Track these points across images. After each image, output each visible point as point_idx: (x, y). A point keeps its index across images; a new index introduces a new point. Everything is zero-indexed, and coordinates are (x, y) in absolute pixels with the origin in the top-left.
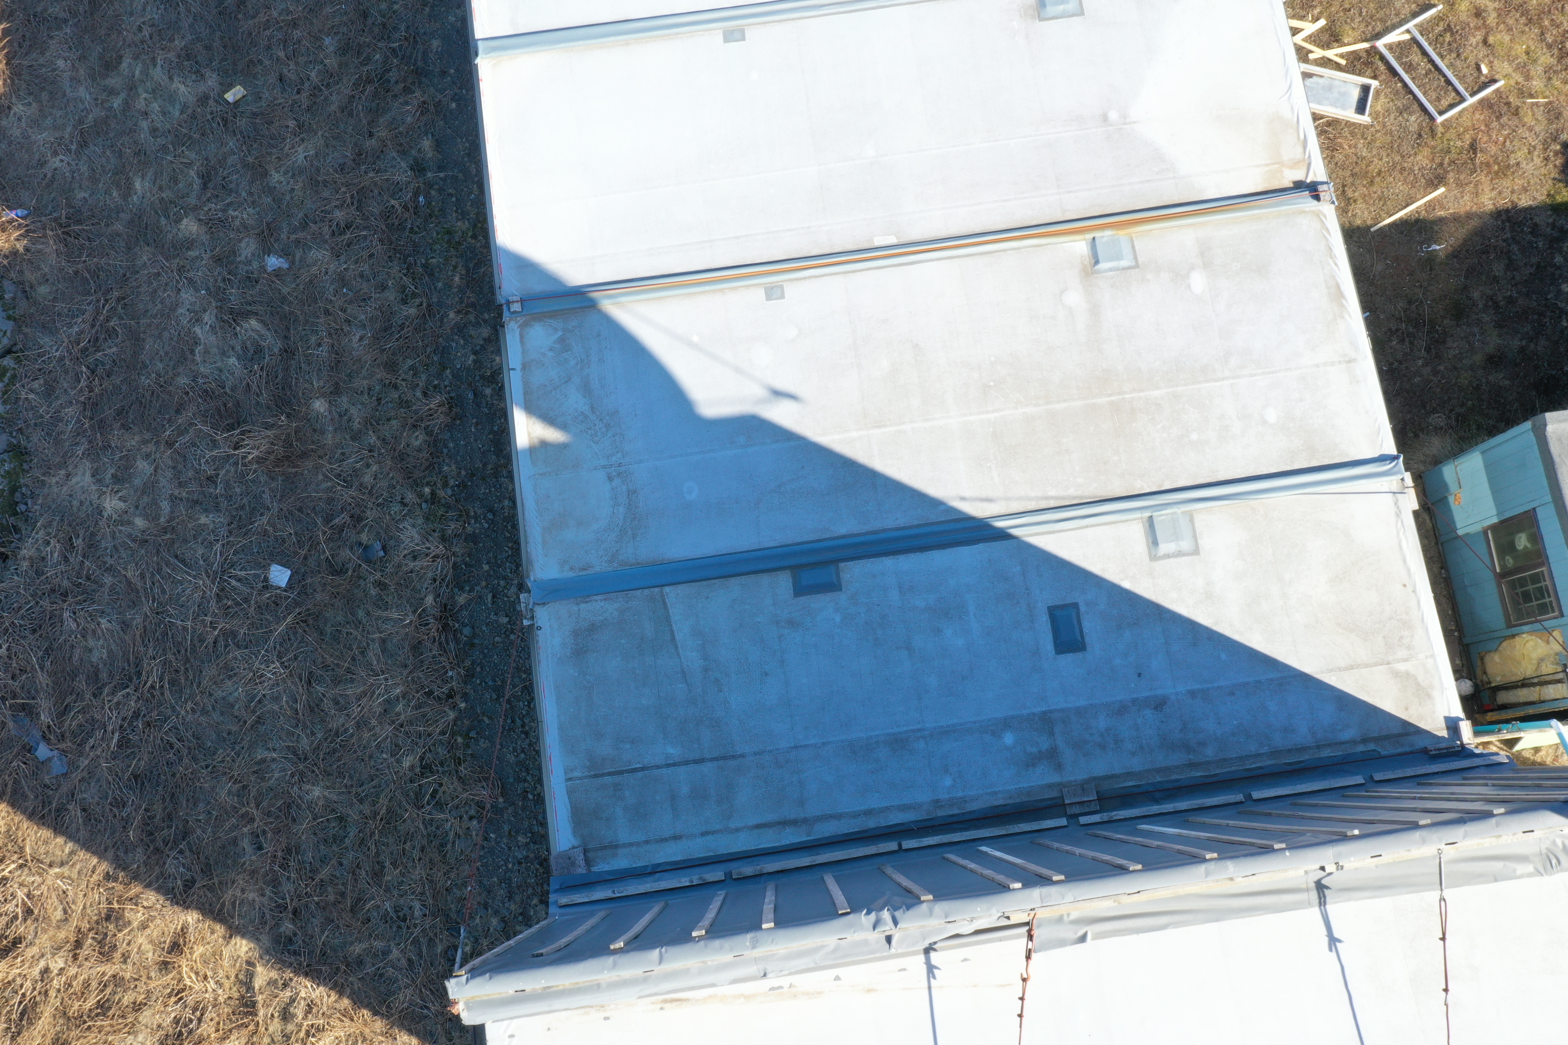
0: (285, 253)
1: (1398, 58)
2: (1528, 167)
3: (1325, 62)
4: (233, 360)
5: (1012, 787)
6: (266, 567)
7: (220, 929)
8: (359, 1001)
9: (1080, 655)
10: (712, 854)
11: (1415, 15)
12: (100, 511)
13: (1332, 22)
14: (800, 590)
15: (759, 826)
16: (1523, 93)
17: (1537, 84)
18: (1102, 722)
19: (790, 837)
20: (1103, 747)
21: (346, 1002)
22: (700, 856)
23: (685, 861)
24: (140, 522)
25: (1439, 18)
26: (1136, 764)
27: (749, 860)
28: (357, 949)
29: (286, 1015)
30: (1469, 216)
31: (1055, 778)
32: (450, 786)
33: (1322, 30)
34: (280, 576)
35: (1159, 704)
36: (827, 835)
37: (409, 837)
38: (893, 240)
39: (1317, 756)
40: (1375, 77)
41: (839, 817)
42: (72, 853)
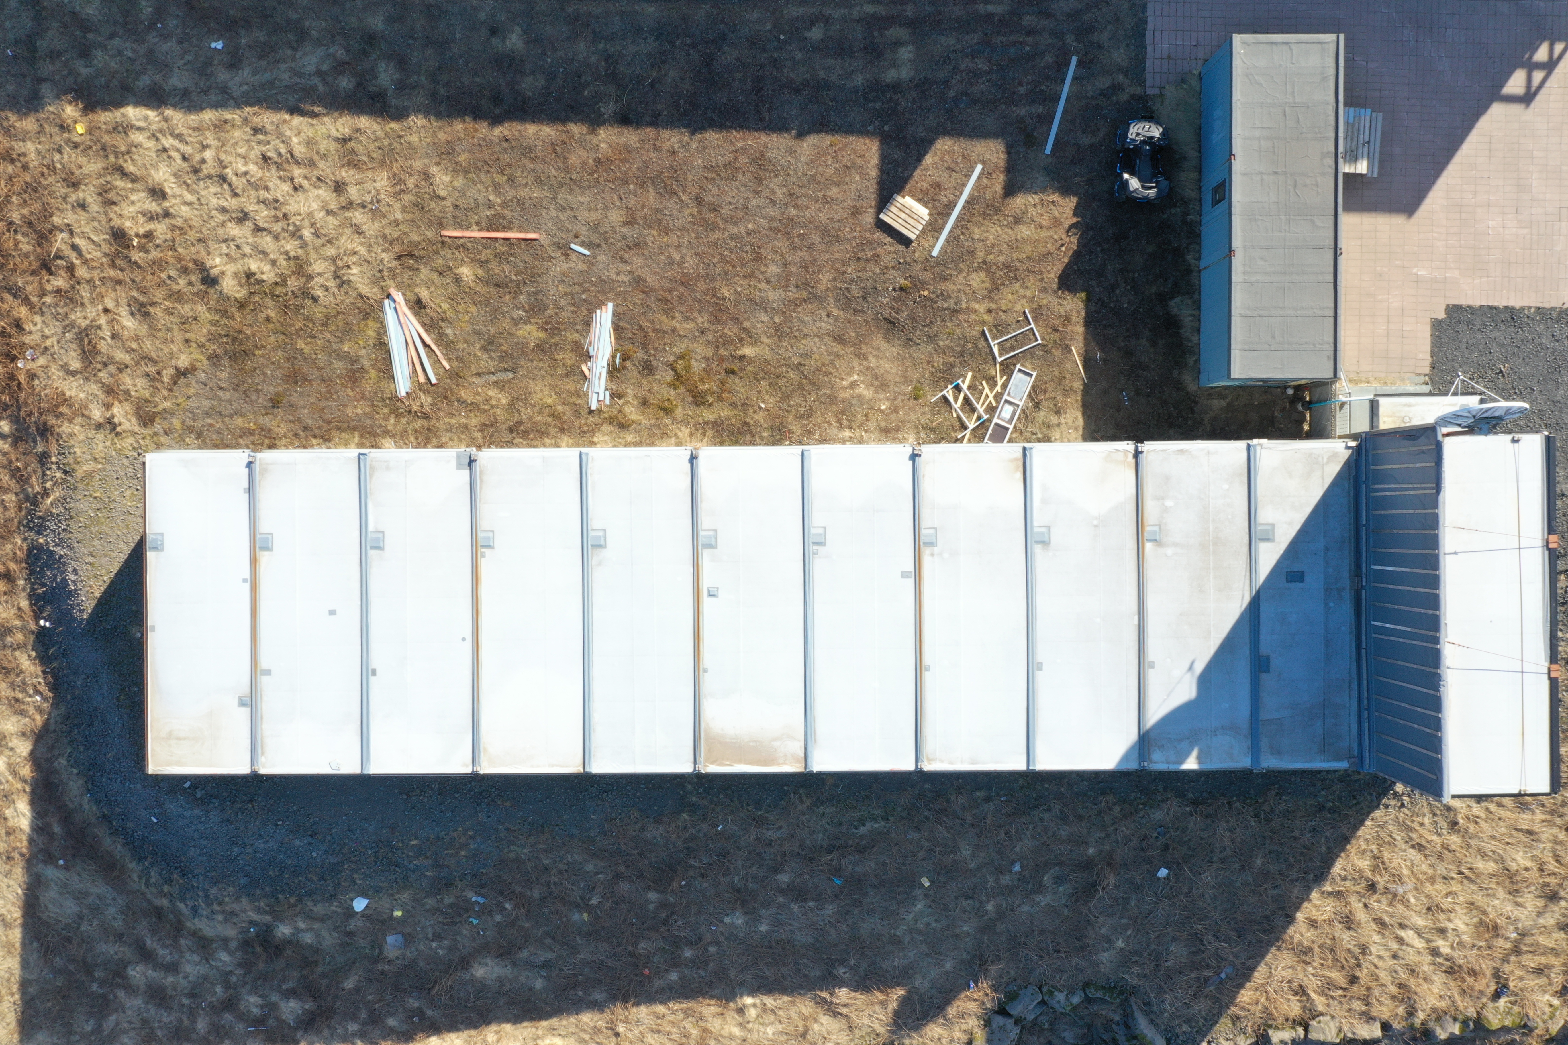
0: (1013, 863)
1: (1007, 353)
2: (1068, 308)
3: (1005, 386)
4: (1061, 889)
6: (1159, 879)
7: (1305, 905)
8: (1343, 849)
9: (1306, 574)
11: (986, 339)
12: (1121, 950)
13: (984, 378)
14: (1267, 671)
16: (1031, 300)
17: (1028, 293)
18: (1330, 571)
20: (1339, 572)
21: (1342, 854)
24: (1129, 932)
25: (990, 331)
27: (1361, 703)
28: (1324, 849)
29: (1344, 879)
30: (1085, 339)
31: (1347, 591)
32: (1266, 807)
33: (988, 383)
34: (1163, 872)
35: (1327, 549)
37: (1282, 825)
38: (1136, 617)
40: (1015, 365)
42: (1266, 964)
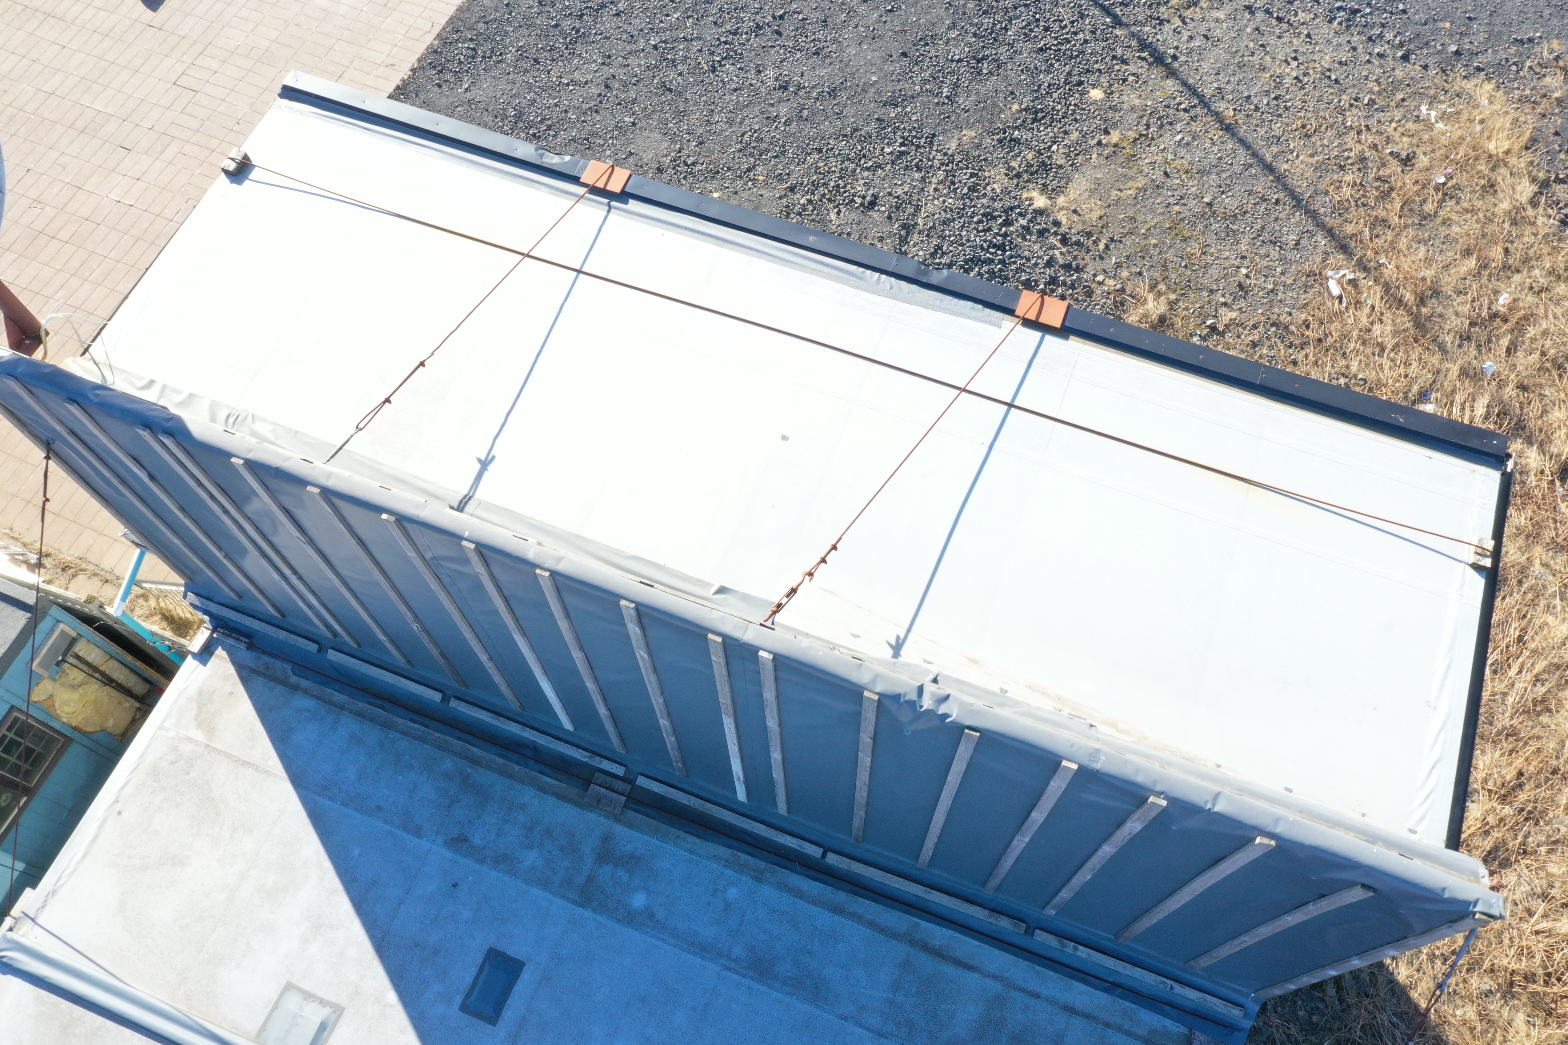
5: (668, 846)
9: (500, 947)
10: (1037, 967)
15: (969, 967)
18: (531, 858)
19: (940, 935)
20: (548, 832)
22: (1052, 973)
23: (1072, 977)
26: (528, 795)
27: (997, 936)
31: (619, 830)
35: (459, 842)
36: (897, 913)
39: (351, 700)
41: (872, 925)
